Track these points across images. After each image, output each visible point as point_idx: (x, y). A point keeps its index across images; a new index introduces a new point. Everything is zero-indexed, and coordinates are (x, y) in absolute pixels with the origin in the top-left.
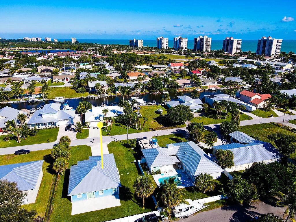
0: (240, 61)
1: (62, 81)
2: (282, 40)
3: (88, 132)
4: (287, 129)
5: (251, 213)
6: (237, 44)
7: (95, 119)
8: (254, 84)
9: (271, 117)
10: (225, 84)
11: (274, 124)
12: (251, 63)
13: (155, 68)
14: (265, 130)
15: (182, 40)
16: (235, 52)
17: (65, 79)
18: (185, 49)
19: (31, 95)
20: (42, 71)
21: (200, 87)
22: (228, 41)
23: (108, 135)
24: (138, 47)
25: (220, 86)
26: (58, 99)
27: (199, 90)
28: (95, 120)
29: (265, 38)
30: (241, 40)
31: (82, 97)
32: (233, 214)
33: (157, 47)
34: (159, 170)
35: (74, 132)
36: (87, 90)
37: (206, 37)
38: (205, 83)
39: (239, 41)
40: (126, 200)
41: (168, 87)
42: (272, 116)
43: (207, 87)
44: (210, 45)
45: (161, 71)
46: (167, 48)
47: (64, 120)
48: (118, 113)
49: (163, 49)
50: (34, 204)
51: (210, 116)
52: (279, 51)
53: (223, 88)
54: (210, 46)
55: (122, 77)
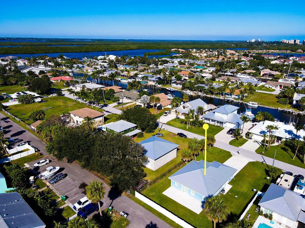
1: (273, 88)
3: (245, 143)
17: (279, 86)
19: (231, 95)
20: (263, 75)
23: (261, 153)
26: (251, 104)
28: (260, 134)
31: (279, 108)
34: (271, 215)
36: (291, 103)
47: (232, 123)
48: (293, 136)
50: (153, 171)
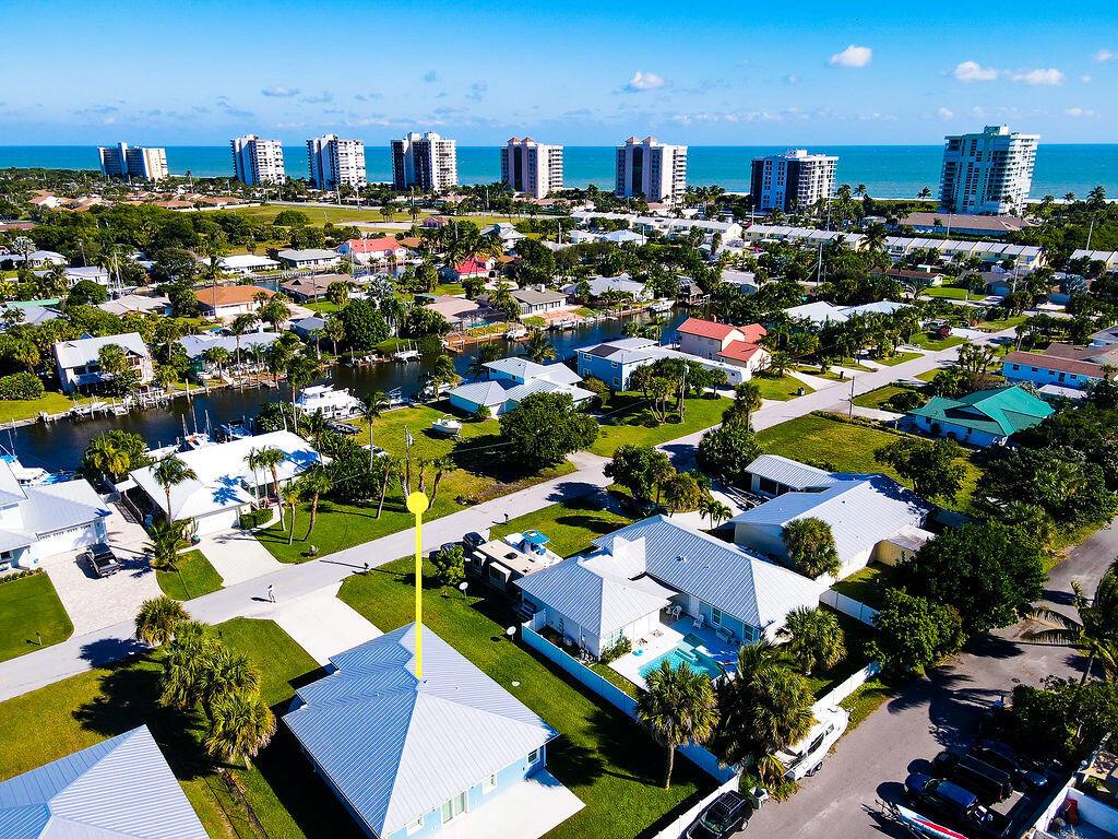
0: (582, 220)
2: (686, 148)
3: (207, 562)
4: (865, 426)
5: (965, 694)
6: (550, 161)
7: (216, 500)
8: (680, 297)
9: (799, 394)
10: (592, 303)
11: (822, 416)
12: (622, 225)
13: (293, 264)
14: (813, 438)
15: (341, 149)
16: (547, 189)
18: (360, 184)
21: (518, 319)
22: (518, 151)
23: (307, 555)
24: (145, 177)
25: (580, 313)
27: (519, 332)
28: (218, 506)
29: (636, 142)
30: (561, 148)
31: (45, 415)
32: (927, 714)
33: (236, 178)
34: (622, 639)
35: (139, 575)
36: (55, 382)
37: (434, 139)
38: (531, 306)
39: (555, 153)
40: (589, 783)
41: (403, 333)
42: (803, 393)
43: (540, 320)
44: (454, 167)
45: (331, 271)
46: (283, 181)
49: (267, 184)
51: (628, 419)
52: (681, 186)
53: (592, 319)
54: (454, 170)
55: (176, 309)
